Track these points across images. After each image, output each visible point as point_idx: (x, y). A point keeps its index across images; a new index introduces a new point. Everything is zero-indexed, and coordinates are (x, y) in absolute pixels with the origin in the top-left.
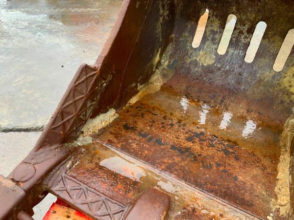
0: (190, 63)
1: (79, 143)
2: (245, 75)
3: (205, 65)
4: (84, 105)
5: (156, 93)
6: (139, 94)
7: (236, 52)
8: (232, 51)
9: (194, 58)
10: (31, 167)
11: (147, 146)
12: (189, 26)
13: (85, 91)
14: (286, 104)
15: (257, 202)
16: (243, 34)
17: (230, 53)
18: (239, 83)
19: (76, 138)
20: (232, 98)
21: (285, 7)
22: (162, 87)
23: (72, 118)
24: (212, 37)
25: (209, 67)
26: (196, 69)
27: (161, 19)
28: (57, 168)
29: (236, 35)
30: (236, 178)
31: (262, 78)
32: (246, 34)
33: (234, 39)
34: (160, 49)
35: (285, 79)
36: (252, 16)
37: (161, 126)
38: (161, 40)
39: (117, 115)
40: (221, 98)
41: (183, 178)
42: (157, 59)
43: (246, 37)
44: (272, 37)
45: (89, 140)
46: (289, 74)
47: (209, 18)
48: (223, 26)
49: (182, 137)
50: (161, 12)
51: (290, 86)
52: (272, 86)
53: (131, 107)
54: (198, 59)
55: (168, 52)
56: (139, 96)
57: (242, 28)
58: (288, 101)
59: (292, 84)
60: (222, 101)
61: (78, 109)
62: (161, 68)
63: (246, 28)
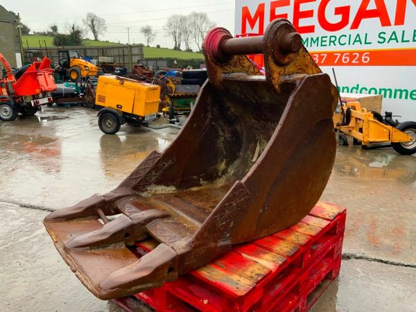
1: (144, 194)
4: (150, 172)
5: (216, 189)
10: (113, 194)
11: (180, 203)
19: (142, 191)
23: (141, 177)
34: (225, 160)
37: (200, 200)
38: (225, 153)
39: (176, 192)
42: (222, 166)
50: (221, 133)
53: (190, 192)
55: (236, 164)
56: (201, 188)
61: (146, 173)
62: (227, 175)
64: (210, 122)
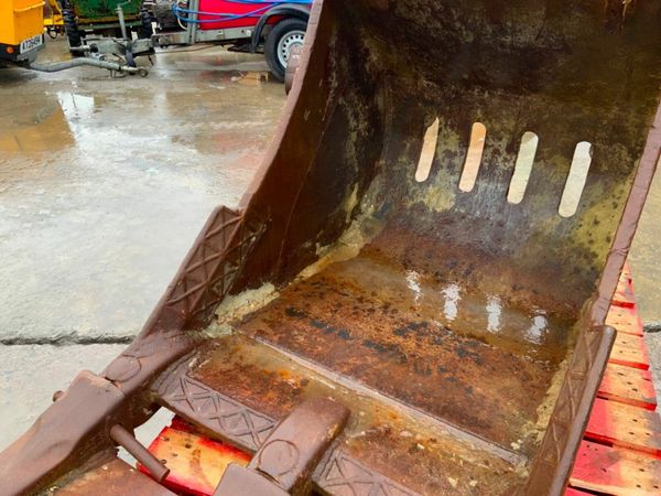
0: (412, 209)
1: (212, 332)
2: (509, 224)
3: (438, 210)
4: (220, 270)
5: (352, 260)
6: (320, 262)
7: (492, 186)
8: (485, 185)
9: (420, 199)
10: (134, 362)
11: (323, 340)
12: (408, 145)
13: (222, 246)
14: (583, 274)
15: (499, 423)
16: (500, 154)
17: (481, 189)
18: (499, 240)
19: (206, 325)
20: (487, 267)
21: (561, 106)
22: (361, 250)
23: (200, 289)
24: (448, 162)
25: (446, 213)
26: (423, 218)
27: (354, 136)
28: (174, 366)
29: (489, 157)
30: (470, 390)
31: (540, 230)
32: (505, 154)
33: (486, 164)
34: (356, 185)
35: (581, 230)
36: (511, 124)
37: (351, 311)
38: (357, 170)
39: (277, 295)
40: (465, 268)
41: (377, 385)
42: (352, 201)
43: (505, 160)
44: (550, 157)
45: (227, 330)
46: (586, 219)
47: (440, 130)
48: (465, 142)
49: (387, 328)
50: (353, 123)
51: (591, 242)
52: (559, 243)
53: (304, 282)
54: (426, 201)
55: (374, 190)
56: (320, 266)
57: (496, 144)
58: (588, 268)
59: (593, 237)
60: (468, 273)
61: (210, 275)
62: (361, 218)
63: (504, 143)
64: (335, 99)
